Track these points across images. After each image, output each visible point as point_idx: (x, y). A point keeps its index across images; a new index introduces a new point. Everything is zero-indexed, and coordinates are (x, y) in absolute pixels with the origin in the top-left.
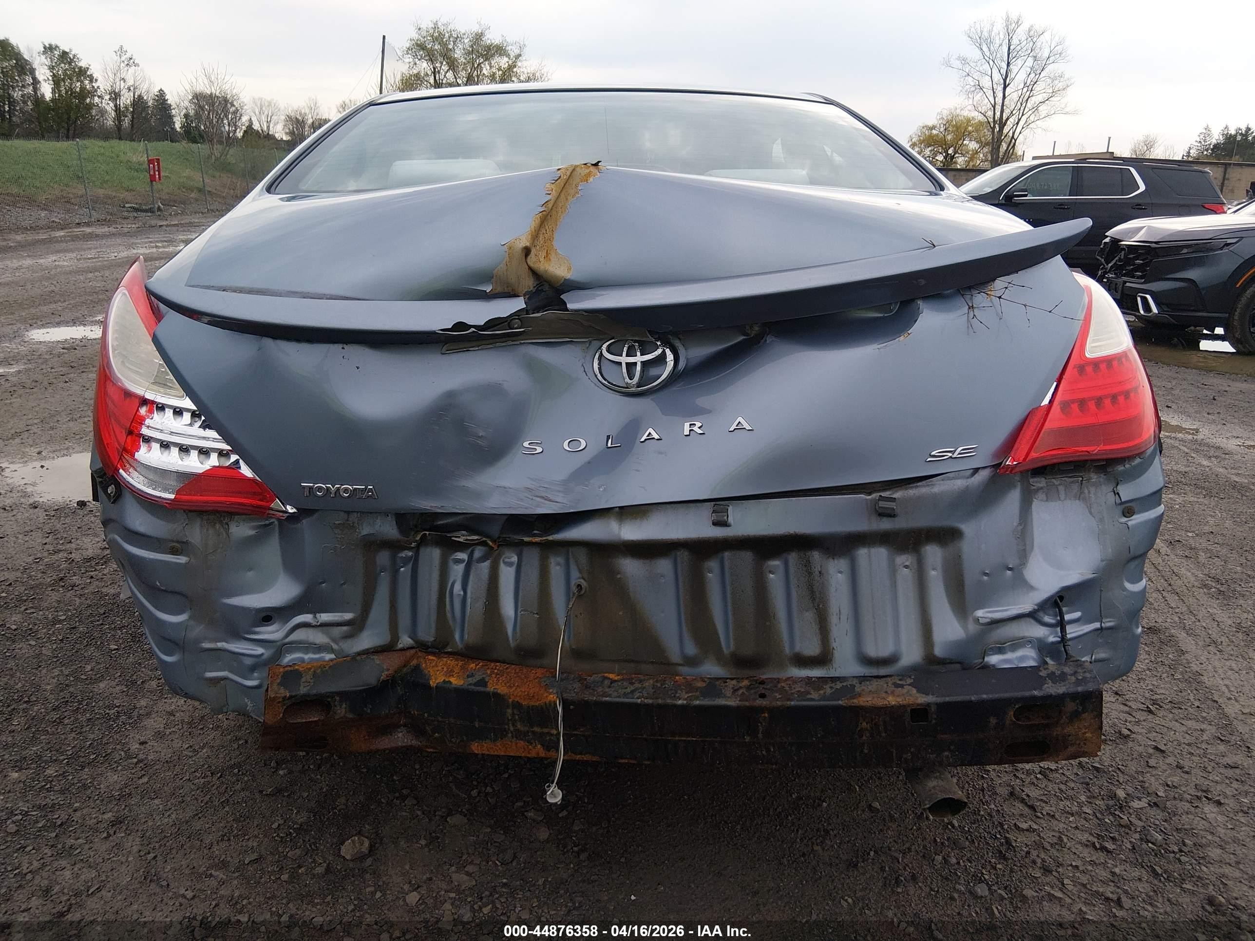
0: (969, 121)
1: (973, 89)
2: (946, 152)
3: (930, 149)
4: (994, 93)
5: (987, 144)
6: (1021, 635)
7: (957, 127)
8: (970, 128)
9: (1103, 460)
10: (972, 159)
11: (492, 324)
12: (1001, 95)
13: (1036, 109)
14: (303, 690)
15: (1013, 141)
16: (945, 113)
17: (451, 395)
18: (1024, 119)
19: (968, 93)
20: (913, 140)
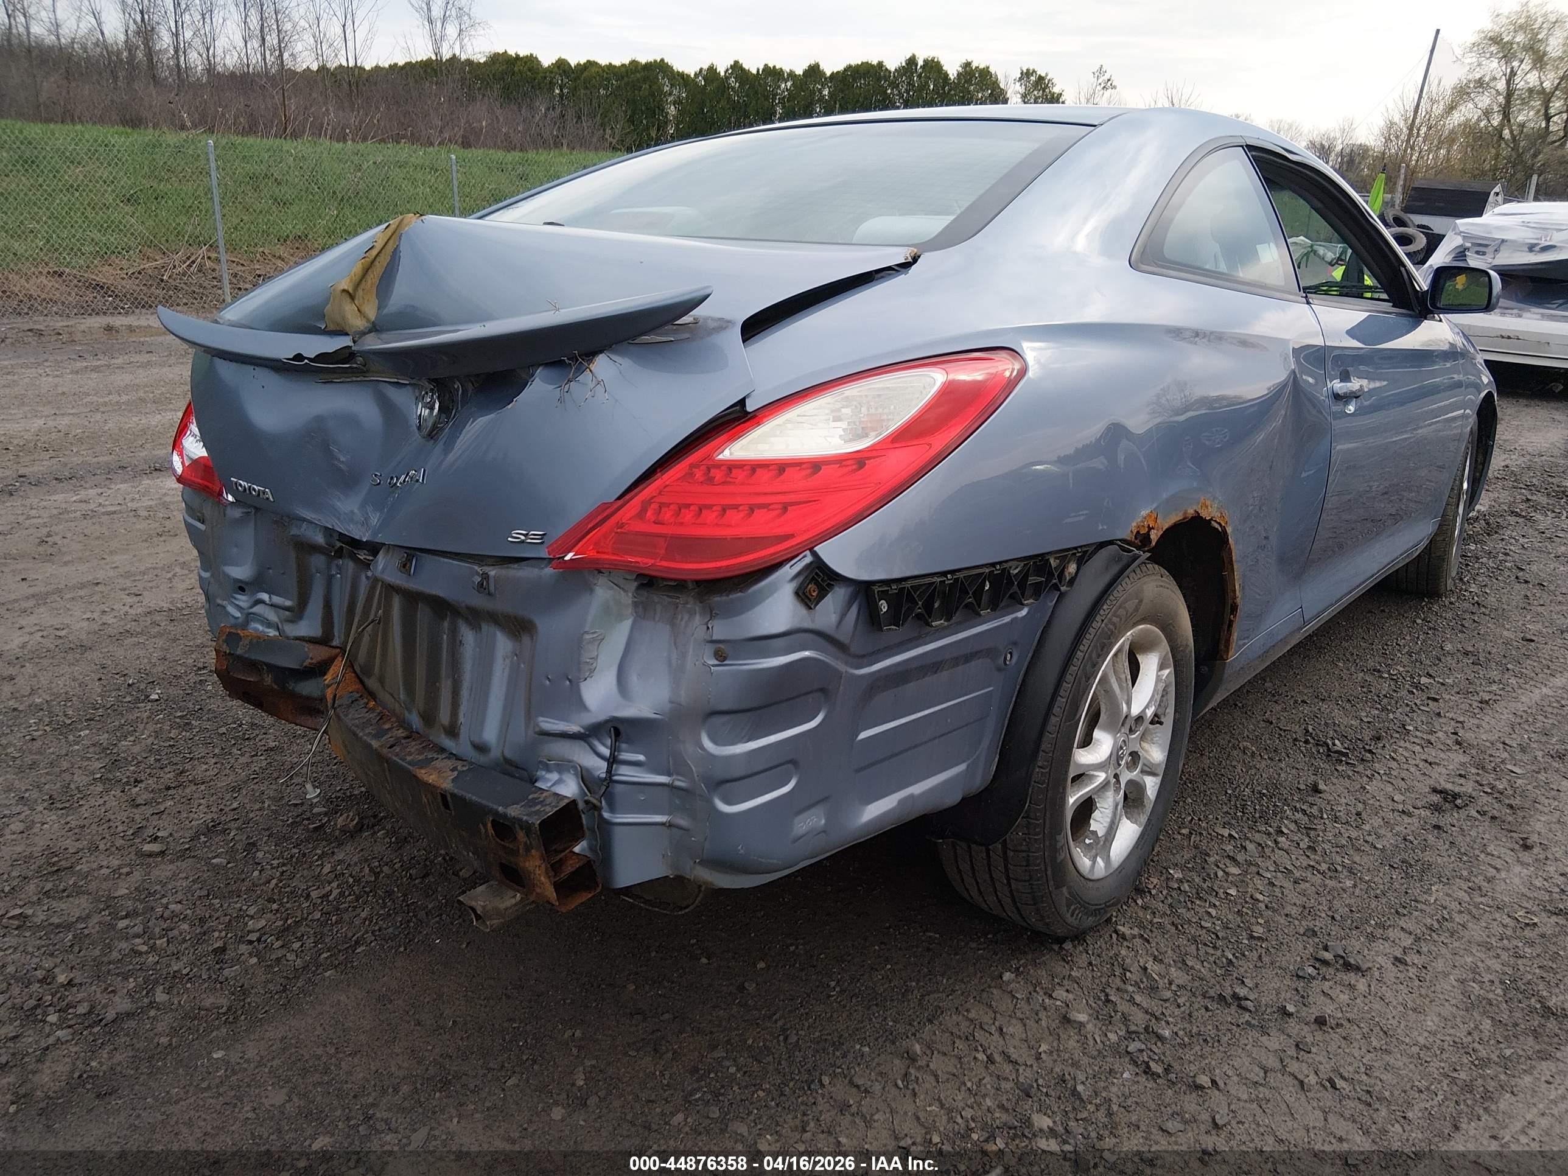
6: (570, 758)
9: (675, 580)
11: (322, 357)
14: (239, 652)
17: (320, 419)
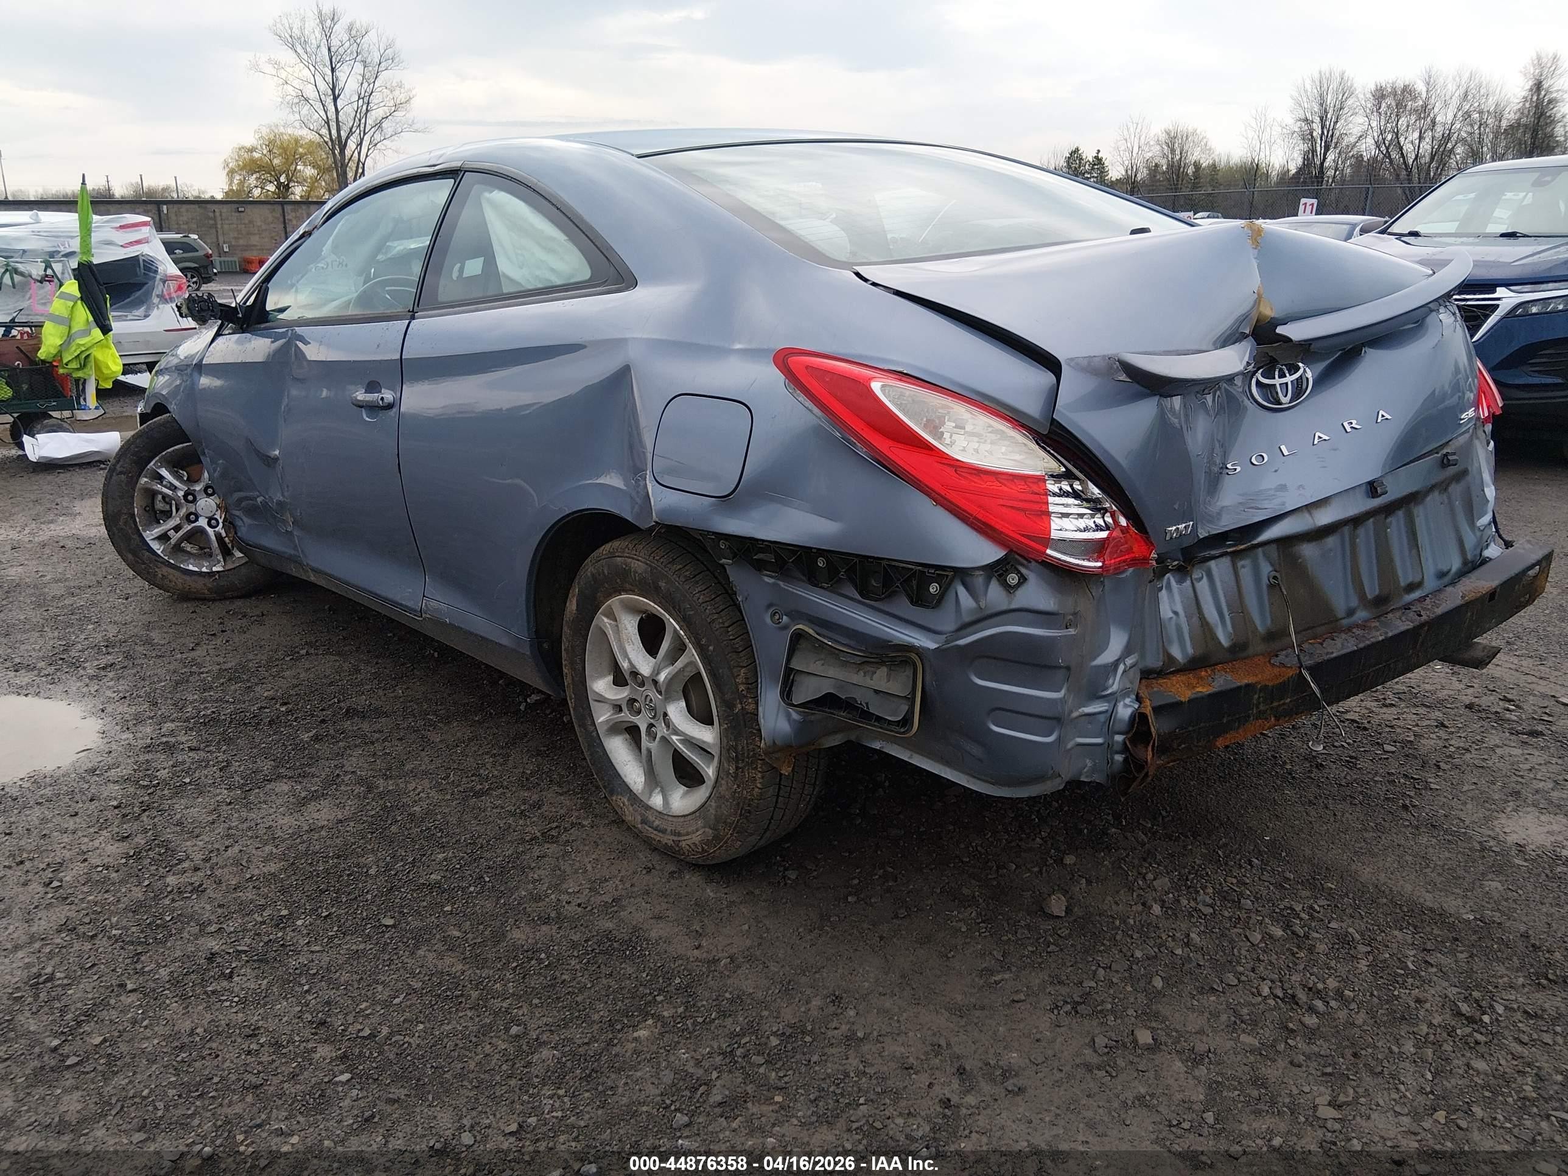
0: (297, 141)
1: (296, 100)
2: (278, 180)
3: (254, 176)
4: (324, 106)
5: (328, 170)
7: (284, 149)
8: (301, 150)
10: (312, 188)
12: (333, 109)
13: (379, 125)
15: (361, 165)
16: (265, 131)
18: (367, 138)
19: (291, 105)
20: (230, 165)
